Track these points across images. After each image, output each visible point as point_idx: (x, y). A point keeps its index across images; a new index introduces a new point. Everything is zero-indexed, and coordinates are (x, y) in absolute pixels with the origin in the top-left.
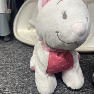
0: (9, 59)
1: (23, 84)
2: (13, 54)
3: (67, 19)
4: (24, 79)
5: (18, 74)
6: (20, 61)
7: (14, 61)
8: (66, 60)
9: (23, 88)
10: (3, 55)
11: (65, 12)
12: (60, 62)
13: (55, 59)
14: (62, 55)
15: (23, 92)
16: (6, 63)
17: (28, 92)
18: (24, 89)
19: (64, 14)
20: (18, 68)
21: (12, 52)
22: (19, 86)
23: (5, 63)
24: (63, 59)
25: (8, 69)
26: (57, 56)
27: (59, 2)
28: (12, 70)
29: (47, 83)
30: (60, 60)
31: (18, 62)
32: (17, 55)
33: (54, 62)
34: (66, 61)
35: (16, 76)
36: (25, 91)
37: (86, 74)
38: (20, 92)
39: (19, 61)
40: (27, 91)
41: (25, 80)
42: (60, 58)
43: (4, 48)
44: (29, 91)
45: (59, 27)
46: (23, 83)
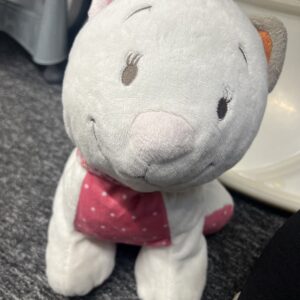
0: (30, 139)
1: (25, 231)
2: (47, 127)
3: (130, 87)
4: (36, 215)
5: (28, 193)
6: (54, 157)
7: (37, 150)
8: (134, 217)
9: (19, 241)
10: (19, 120)
11: (137, 56)
12: (112, 215)
13: (98, 203)
14: (124, 197)
15: (12, 254)
16: (14, 150)
17: (26, 259)
18: (19, 246)
19: (132, 65)
20: (36, 177)
21: (45, 122)
22: (11, 231)
23: (13, 147)
24: (123, 211)
25: (11, 167)
26: (104, 194)
27: (140, 10)
28: (18, 176)
29: (68, 261)
30: (112, 211)
31: (47, 158)
32: (56, 135)
33: (93, 209)
34: (135, 221)
35: (20, 199)
36: (19, 254)
37: (228, 278)
38: (6, 248)
39: (51, 155)
40: (24, 255)
41: (37, 219)
42: (113, 202)
43: (32, 99)
44: (29, 257)
45: (99, 106)
46: (28, 226)
